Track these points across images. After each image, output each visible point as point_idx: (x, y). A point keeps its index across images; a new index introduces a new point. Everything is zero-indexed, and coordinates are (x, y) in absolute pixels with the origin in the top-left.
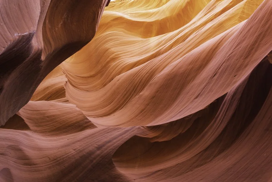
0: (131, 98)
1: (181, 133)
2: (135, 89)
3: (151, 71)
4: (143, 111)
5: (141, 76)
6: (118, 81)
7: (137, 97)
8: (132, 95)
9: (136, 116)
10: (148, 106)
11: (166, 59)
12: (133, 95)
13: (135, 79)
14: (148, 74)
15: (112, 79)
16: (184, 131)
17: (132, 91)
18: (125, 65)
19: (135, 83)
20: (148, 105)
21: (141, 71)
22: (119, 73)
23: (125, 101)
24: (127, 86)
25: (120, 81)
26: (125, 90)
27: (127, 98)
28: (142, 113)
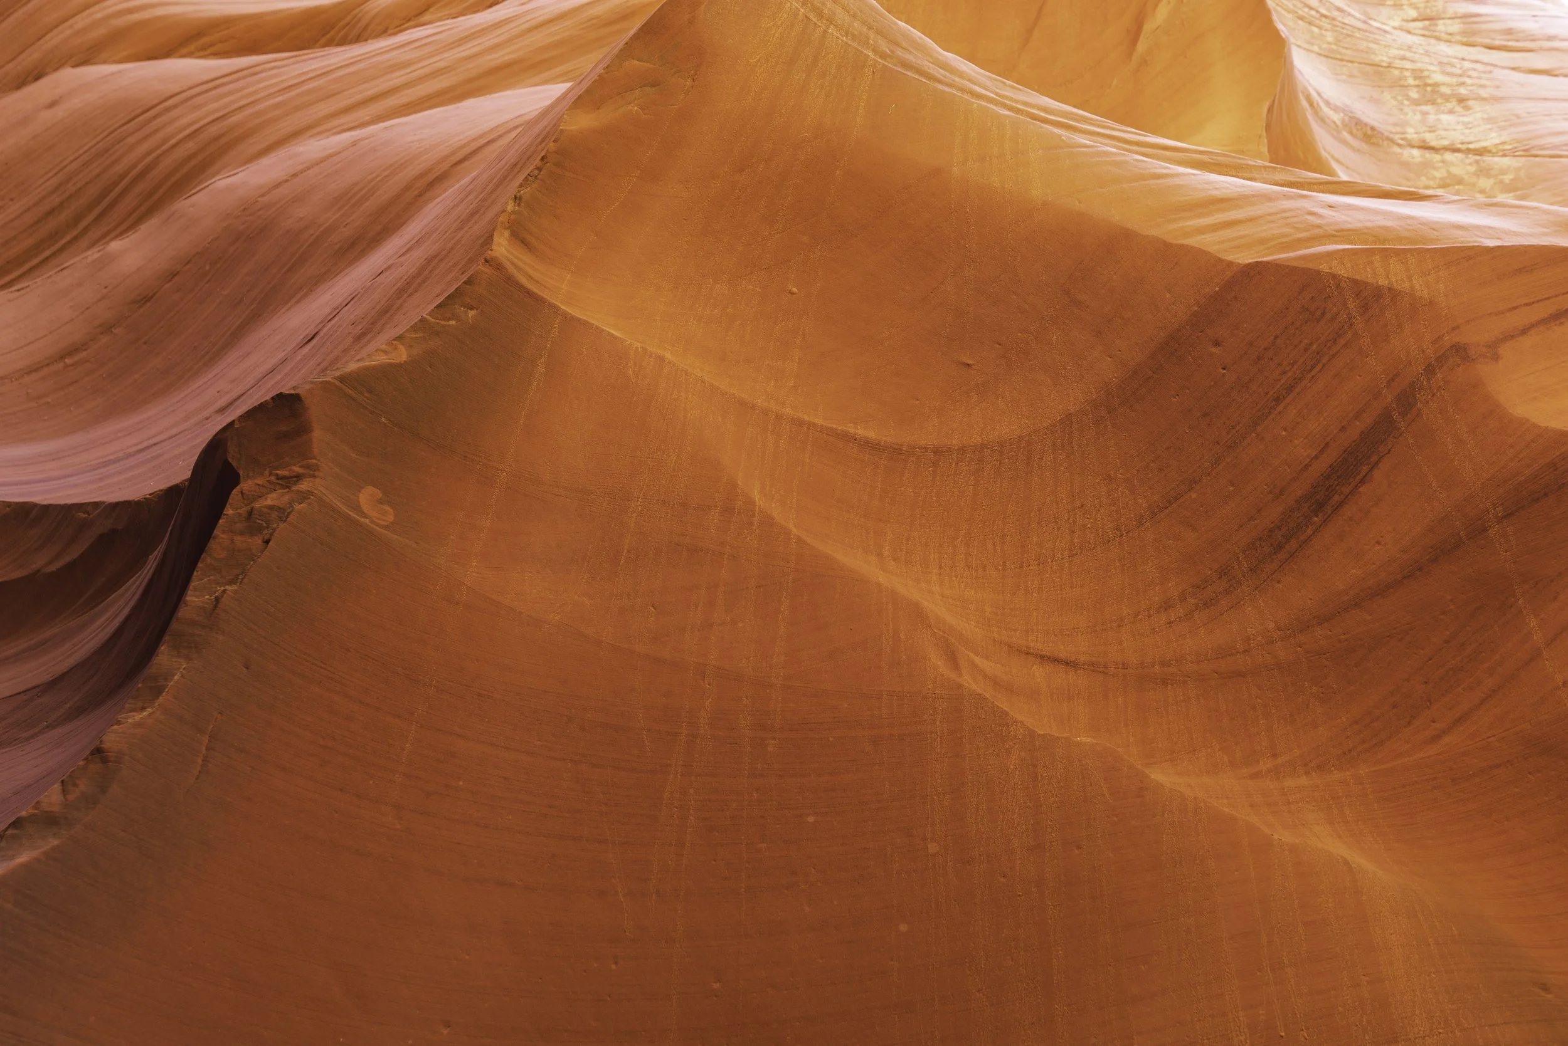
0: (70, 243)
1: (38, 571)
2: (104, 204)
3: (214, 130)
4: (69, 354)
5: (160, 135)
6: (52, 104)
7: (90, 259)
8: (80, 227)
9: (28, 373)
10: (105, 339)
11: (309, 92)
12: (86, 230)
13: (131, 140)
14: (191, 146)
15: (36, 74)
16: (53, 568)
17: (90, 207)
18: (136, 17)
19: (120, 167)
20: (107, 328)
21: (175, 106)
22: (88, 55)
23: (37, 248)
24: (74, 166)
25: (60, 112)
26: (60, 185)
27: (54, 236)
28: (60, 366)
